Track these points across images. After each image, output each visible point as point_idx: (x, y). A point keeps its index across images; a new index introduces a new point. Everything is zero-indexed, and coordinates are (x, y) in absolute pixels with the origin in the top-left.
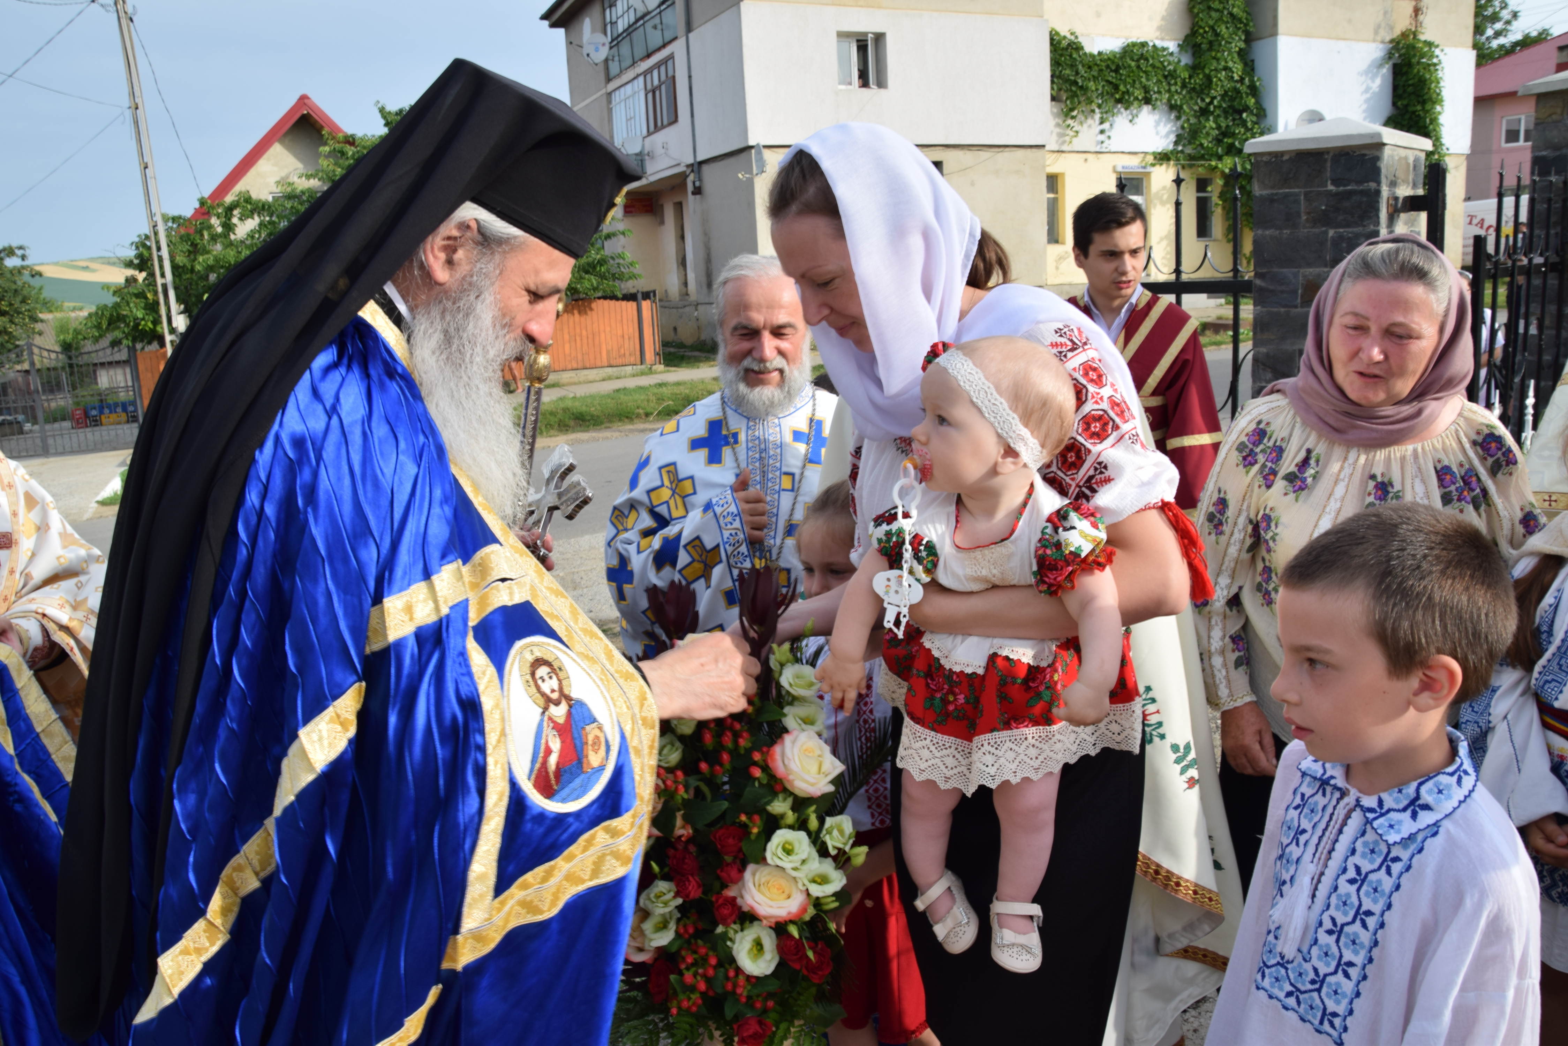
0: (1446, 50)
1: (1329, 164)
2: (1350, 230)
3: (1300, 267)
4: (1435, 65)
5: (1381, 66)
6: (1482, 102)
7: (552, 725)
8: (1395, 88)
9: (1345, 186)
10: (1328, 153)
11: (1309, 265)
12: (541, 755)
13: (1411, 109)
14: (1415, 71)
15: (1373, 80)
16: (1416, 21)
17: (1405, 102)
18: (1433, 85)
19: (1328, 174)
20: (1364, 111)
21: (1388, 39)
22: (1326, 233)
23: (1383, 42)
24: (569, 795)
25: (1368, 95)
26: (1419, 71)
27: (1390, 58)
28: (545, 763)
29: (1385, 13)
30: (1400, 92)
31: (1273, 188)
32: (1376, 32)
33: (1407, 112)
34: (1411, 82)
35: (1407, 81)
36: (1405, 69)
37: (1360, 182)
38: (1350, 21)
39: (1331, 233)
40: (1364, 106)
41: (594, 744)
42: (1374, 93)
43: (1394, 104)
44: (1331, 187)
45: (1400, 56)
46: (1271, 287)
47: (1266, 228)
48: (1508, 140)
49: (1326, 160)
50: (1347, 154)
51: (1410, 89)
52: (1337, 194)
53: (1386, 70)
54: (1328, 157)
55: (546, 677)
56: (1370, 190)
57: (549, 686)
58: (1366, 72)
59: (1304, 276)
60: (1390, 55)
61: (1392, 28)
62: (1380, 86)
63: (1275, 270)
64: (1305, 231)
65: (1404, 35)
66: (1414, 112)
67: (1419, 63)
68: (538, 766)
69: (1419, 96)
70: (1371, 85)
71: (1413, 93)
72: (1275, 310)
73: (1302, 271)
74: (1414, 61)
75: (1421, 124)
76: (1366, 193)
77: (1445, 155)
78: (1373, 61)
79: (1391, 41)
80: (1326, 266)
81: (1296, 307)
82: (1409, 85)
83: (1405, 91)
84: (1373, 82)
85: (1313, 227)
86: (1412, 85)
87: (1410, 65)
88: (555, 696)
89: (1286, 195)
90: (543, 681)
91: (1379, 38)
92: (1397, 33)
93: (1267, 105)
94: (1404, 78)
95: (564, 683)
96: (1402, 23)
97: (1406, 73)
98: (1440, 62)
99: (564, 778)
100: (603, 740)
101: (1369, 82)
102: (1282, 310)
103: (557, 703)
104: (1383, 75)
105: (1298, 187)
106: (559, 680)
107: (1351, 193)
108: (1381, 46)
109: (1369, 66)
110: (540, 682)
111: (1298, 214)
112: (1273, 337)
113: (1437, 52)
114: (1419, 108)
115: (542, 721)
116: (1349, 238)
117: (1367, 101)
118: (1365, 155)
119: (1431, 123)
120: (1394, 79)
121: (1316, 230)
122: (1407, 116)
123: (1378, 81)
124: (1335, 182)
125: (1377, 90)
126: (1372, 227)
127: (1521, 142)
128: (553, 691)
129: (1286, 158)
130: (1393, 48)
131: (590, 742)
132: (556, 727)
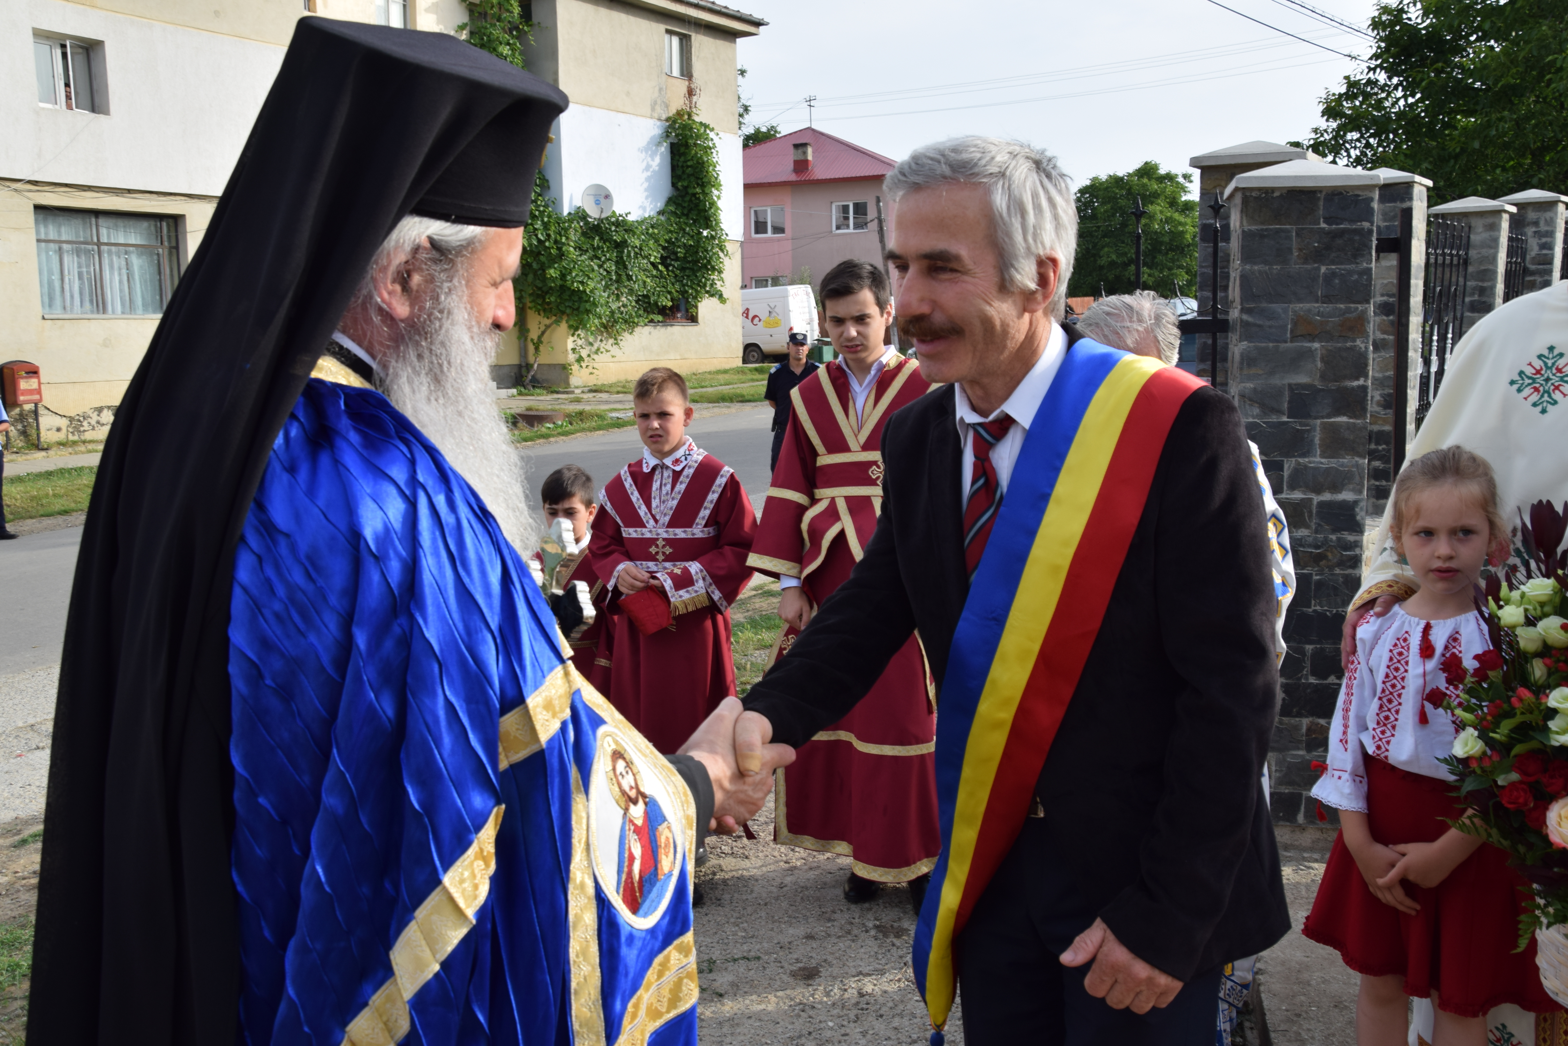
0: (721, 134)
1: (1321, 203)
2: (1343, 267)
3: (1290, 302)
4: (710, 148)
5: (659, 144)
6: (749, 188)
7: (632, 828)
8: (674, 168)
9: (1337, 224)
10: (1321, 192)
11: (1300, 300)
12: (626, 864)
13: (691, 191)
14: (693, 152)
15: (652, 157)
16: (691, 102)
17: (685, 184)
18: (711, 168)
19: (1321, 212)
20: (646, 190)
21: (664, 117)
22: (1319, 269)
23: (659, 120)
24: (649, 909)
25: (649, 174)
26: (696, 153)
27: (667, 136)
28: (630, 873)
29: (660, 90)
30: (679, 172)
31: (1262, 223)
32: (653, 109)
33: (687, 193)
34: (689, 163)
35: (685, 162)
36: (682, 150)
37: (1352, 221)
38: (628, 94)
39: (1323, 269)
40: (646, 185)
41: (666, 846)
42: (654, 171)
43: (674, 185)
44: (1323, 225)
45: (677, 135)
46: (1259, 322)
47: (1255, 263)
48: (757, 232)
49: (1319, 199)
50: (1341, 193)
51: (689, 170)
52: (1329, 233)
53: (664, 148)
54: (1321, 196)
55: (624, 773)
56: (1363, 229)
57: (627, 782)
58: (646, 149)
59: (1294, 312)
60: (667, 134)
61: (667, 106)
62: (659, 165)
63: (1264, 305)
64: (1296, 266)
65: (679, 114)
66: (694, 195)
67: (695, 145)
68: (624, 877)
69: (698, 178)
70: (651, 163)
71: (693, 175)
72: (1263, 345)
73: (1291, 306)
74: (691, 142)
75: (701, 207)
76: (1359, 232)
77: (724, 241)
78: (651, 138)
79: (667, 120)
80: (1317, 302)
81: (1286, 342)
82: (688, 167)
83: (683, 172)
84: (653, 160)
85: (1304, 263)
86: (690, 166)
87: (687, 146)
88: (633, 794)
89: (1278, 231)
90: (623, 776)
91: (656, 115)
92: (672, 111)
93: (549, 176)
94: (682, 159)
95: (637, 777)
96: (677, 102)
97: (684, 154)
98: (714, 147)
99: (645, 889)
100: (671, 841)
101: (649, 159)
102: (1271, 345)
103: (635, 802)
104: (662, 154)
105: (1290, 224)
106: (634, 775)
107: (1343, 232)
108: (659, 123)
109: (649, 143)
110: (620, 778)
111: (1290, 250)
112: (1261, 372)
113: (712, 135)
114: (698, 190)
115: (624, 824)
116: (1342, 274)
117: (648, 179)
118: (1359, 196)
119: (711, 208)
120: (672, 159)
121: (1309, 267)
122: (687, 198)
123: (658, 160)
124: (1327, 220)
125: (657, 168)
126: (1365, 265)
127: (769, 234)
128: (631, 788)
129: (1276, 194)
130: (669, 127)
131: (663, 845)
132: (637, 830)
